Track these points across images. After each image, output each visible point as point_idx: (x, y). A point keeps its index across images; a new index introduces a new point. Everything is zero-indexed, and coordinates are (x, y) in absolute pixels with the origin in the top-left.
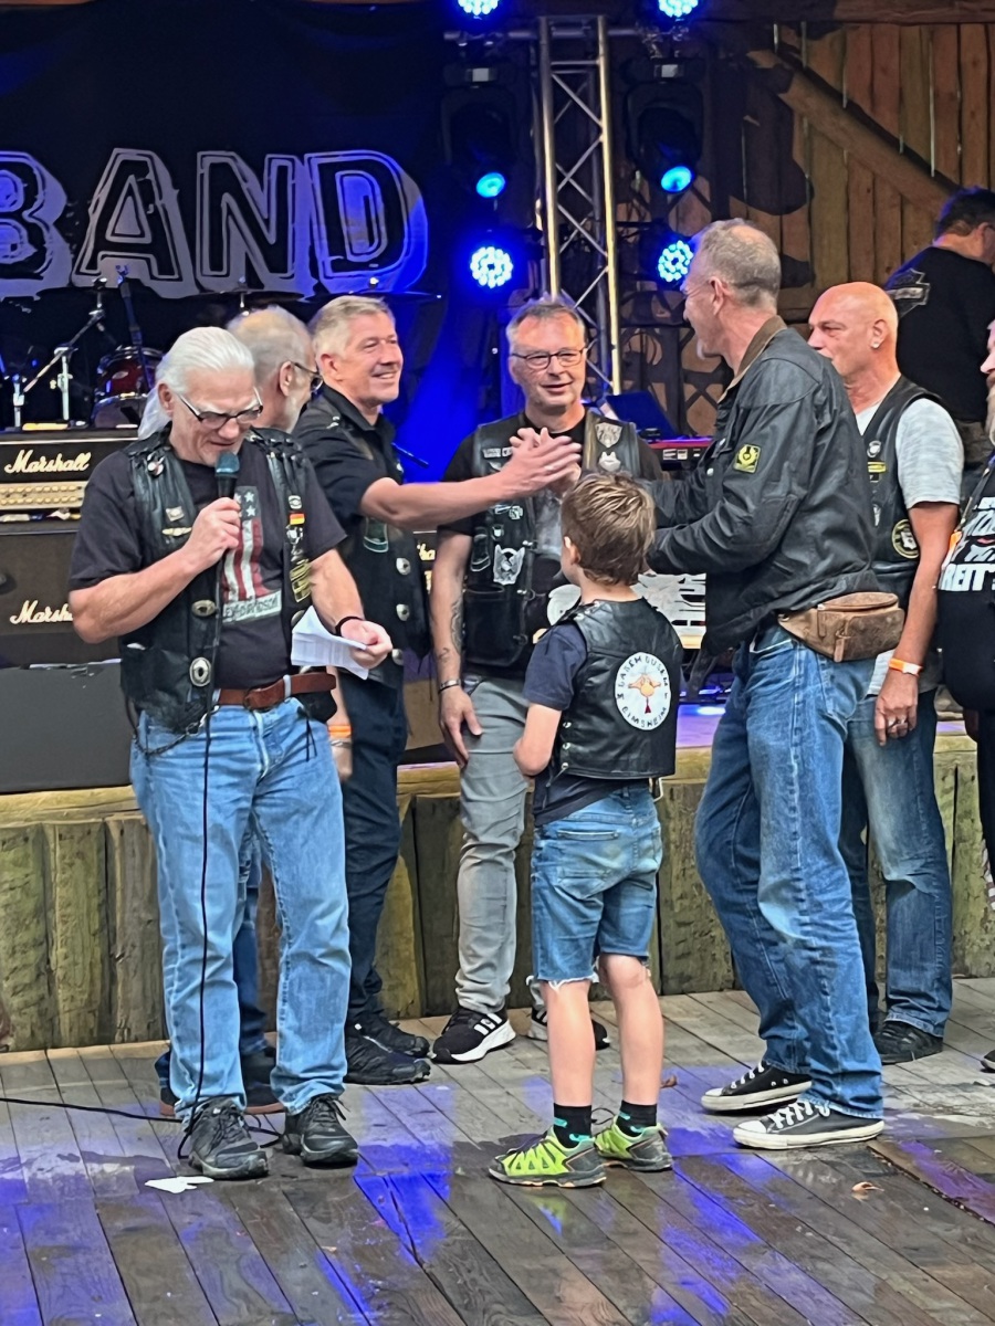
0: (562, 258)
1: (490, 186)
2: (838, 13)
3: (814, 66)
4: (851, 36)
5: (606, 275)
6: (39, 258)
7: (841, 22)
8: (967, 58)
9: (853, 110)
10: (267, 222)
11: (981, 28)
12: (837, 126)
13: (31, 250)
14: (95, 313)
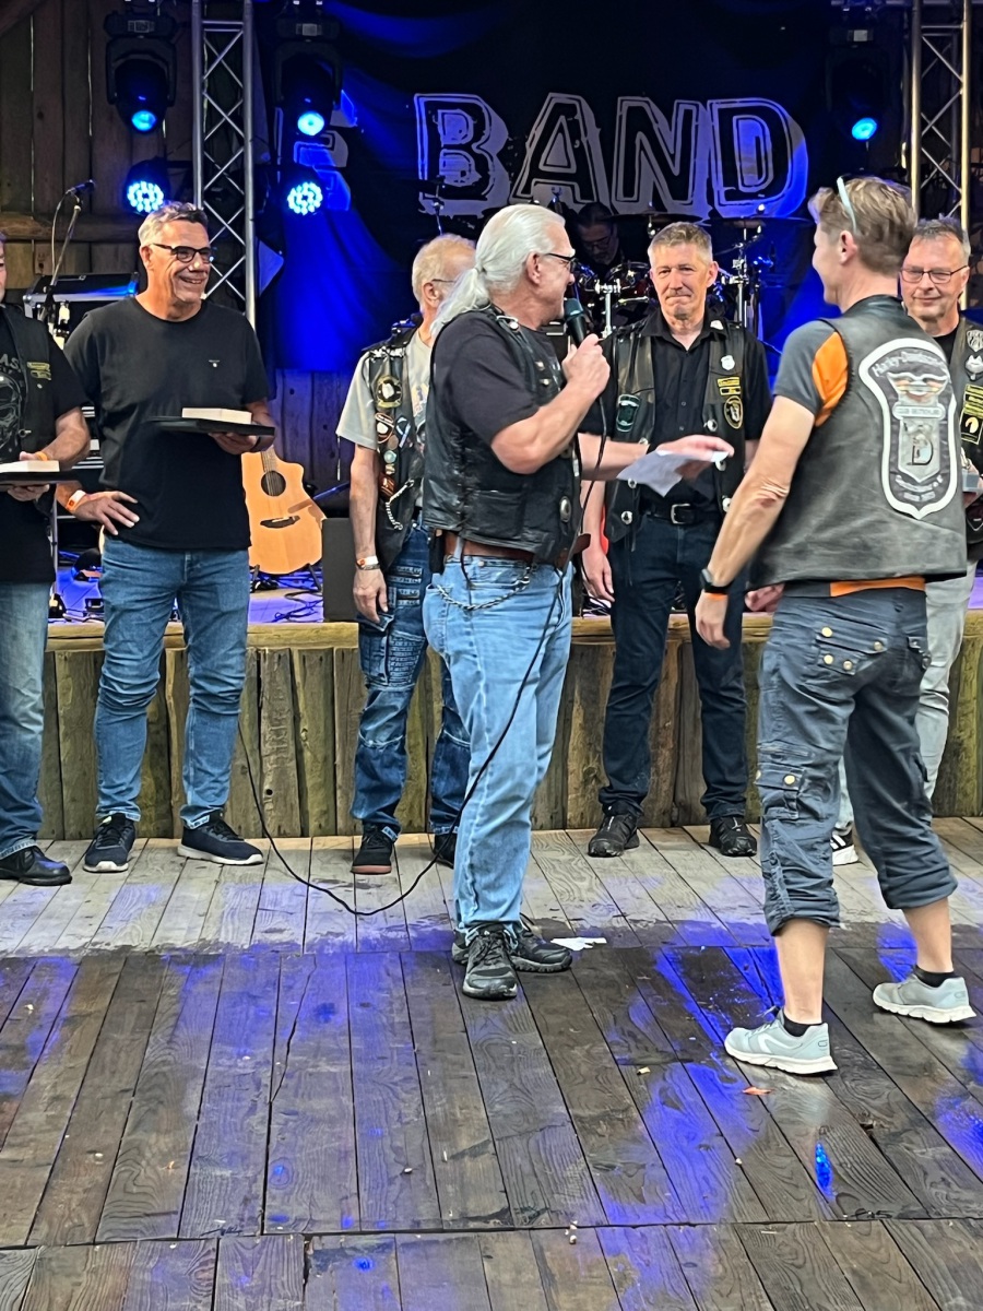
0: (921, 193)
1: (864, 130)
5: (959, 208)
6: (484, 182)
10: (673, 157)
13: (478, 177)
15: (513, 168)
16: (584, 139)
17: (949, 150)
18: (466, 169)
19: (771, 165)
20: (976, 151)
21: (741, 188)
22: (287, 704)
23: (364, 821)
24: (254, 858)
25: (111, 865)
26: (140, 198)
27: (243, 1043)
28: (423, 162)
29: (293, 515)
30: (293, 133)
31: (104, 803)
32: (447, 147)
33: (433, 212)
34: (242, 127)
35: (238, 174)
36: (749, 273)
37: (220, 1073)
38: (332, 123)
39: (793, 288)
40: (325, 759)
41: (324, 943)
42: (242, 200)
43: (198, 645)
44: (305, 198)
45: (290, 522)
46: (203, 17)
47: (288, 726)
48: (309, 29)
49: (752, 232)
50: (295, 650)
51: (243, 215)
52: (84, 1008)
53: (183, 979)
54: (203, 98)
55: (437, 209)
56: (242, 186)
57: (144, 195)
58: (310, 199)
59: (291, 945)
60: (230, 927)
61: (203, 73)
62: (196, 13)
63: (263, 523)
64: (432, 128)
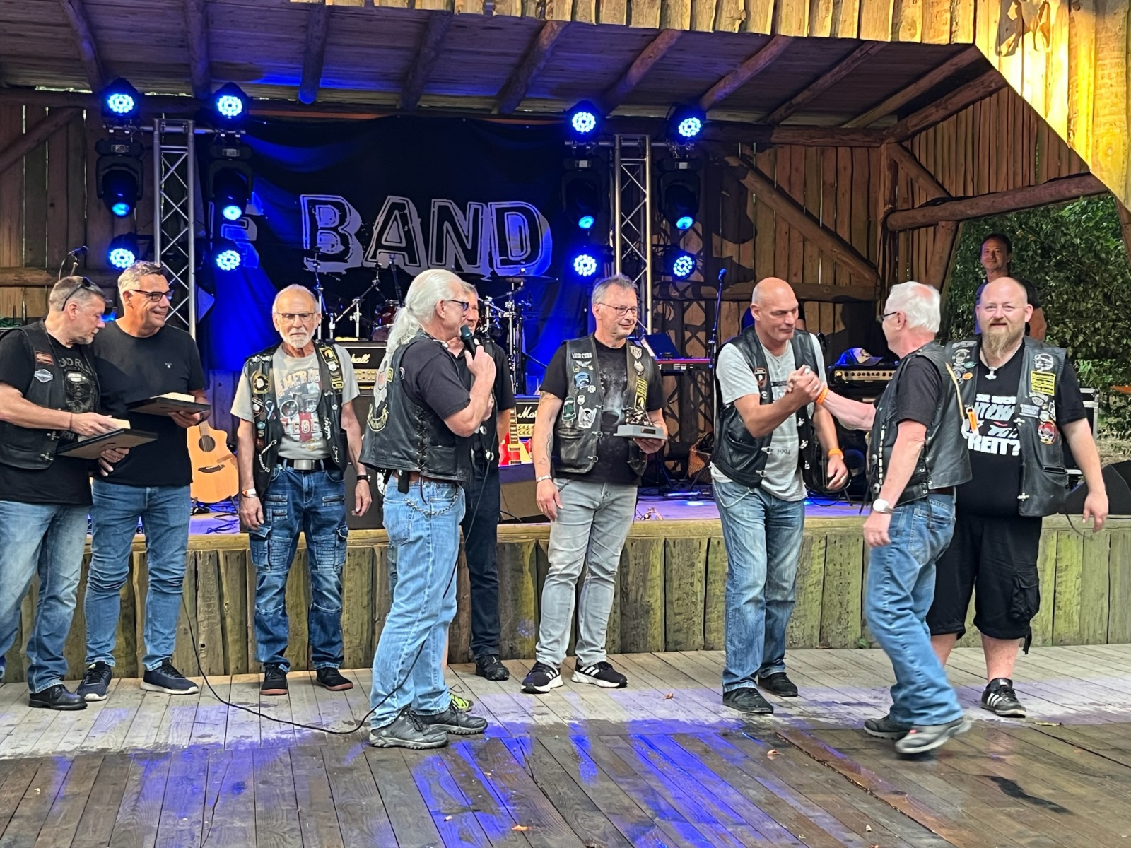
0: (623, 262)
1: (586, 223)
2: (773, 139)
3: (759, 166)
4: (779, 152)
5: (646, 272)
6: (346, 251)
7: (775, 144)
8: (840, 166)
9: (780, 191)
10: (467, 238)
11: (848, 149)
12: (771, 198)
13: (342, 248)
14: (375, 281)
15: (365, 243)
16: (410, 225)
17: (639, 236)
18: (335, 243)
19: (529, 244)
20: (655, 237)
21: (511, 258)
22: (215, 588)
23: (265, 664)
24: (192, 689)
25: (95, 696)
26: (119, 259)
27: (184, 810)
28: (306, 239)
29: (220, 464)
30: (221, 219)
31: (91, 654)
32: (322, 229)
33: (313, 270)
34: (187, 215)
35: (185, 244)
36: (516, 310)
37: (168, 830)
38: (247, 212)
39: (544, 320)
40: (241, 623)
41: (238, 742)
42: (187, 261)
43: (154, 551)
44: (228, 260)
45: (218, 468)
46: (161, 144)
47: (216, 601)
48: (231, 152)
49: (517, 285)
50: (220, 551)
51: (187, 271)
52: (76, 789)
53: (143, 768)
54: (161, 195)
55: (316, 268)
56: (187, 252)
57: (121, 257)
58: (232, 261)
59: (217, 745)
60: (175, 735)
61: (161, 179)
62: (156, 141)
63: (200, 470)
64: (312, 217)
